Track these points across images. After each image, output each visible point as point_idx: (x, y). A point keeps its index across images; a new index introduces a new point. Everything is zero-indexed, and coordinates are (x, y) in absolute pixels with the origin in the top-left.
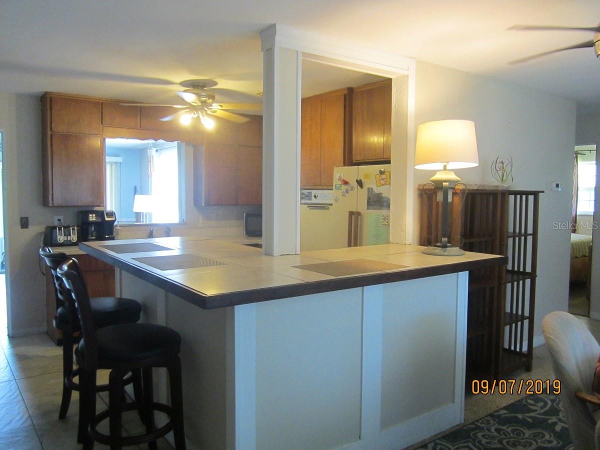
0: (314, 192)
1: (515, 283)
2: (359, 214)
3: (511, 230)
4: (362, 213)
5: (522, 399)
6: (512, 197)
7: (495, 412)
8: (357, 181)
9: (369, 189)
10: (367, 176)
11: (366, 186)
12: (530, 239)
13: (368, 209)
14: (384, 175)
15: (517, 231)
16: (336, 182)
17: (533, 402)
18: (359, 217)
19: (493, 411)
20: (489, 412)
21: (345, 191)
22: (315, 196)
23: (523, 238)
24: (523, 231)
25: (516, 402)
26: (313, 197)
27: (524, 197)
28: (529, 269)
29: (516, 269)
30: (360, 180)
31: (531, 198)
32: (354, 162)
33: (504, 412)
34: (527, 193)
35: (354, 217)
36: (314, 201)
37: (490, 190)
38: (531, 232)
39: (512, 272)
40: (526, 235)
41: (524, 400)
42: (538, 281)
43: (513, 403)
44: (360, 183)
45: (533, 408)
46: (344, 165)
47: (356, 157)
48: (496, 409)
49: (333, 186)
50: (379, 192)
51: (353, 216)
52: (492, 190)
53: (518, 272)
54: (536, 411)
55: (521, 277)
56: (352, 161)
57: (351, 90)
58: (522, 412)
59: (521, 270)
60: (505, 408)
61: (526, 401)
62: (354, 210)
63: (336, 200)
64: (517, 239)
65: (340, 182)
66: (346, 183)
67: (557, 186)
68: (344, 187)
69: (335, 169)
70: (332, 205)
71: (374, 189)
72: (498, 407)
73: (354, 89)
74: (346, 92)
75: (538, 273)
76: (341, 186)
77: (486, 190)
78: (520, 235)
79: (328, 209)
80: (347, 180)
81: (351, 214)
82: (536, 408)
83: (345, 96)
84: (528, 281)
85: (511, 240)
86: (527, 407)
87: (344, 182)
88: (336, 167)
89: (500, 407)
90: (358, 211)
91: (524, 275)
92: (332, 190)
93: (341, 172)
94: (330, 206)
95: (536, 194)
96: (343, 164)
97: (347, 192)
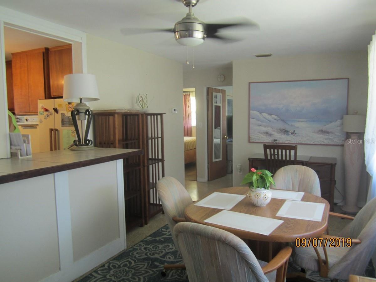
0: (26, 117)
1: (154, 165)
2: (56, 130)
3: (150, 135)
4: (58, 129)
5: (159, 229)
6: (149, 117)
7: (145, 239)
8: (54, 109)
9: (62, 114)
10: (60, 105)
11: (60, 112)
12: (160, 139)
13: (62, 126)
14: (71, 105)
15: (153, 136)
16: (40, 110)
17: (165, 230)
18: (57, 132)
19: (144, 238)
20: (141, 240)
21: (46, 116)
22: (26, 120)
23: (156, 139)
24: (156, 136)
25: (156, 231)
26: (25, 121)
27: (155, 116)
28: (160, 157)
29: (154, 158)
30: (56, 108)
31: (159, 117)
32: (52, 96)
33: (150, 238)
34: (157, 114)
35: (54, 132)
36: (26, 123)
37: (134, 113)
38: (160, 136)
39: (152, 159)
40: (158, 138)
41: (161, 229)
42: (165, 163)
43: (155, 232)
44: (56, 110)
45: (164, 233)
46: (46, 99)
47: (53, 94)
48: (145, 237)
49: (37, 112)
50: (68, 116)
51: (52, 131)
52: (136, 113)
53: (155, 159)
54: (166, 234)
55: (157, 161)
56: (51, 96)
57: (47, 50)
58: (159, 236)
59: (157, 158)
60: (150, 236)
61: (161, 230)
62: (53, 128)
63: (41, 122)
64: (153, 140)
65: (43, 110)
66: (46, 110)
67: (175, 110)
68: (46, 113)
69: (39, 101)
70: (38, 125)
71: (65, 114)
72: (146, 236)
73: (49, 49)
74: (44, 51)
75: (165, 159)
76: (43, 113)
77: (132, 113)
78: (155, 138)
79: (36, 128)
80: (47, 109)
81: (51, 130)
82: (166, 233)
83: (43, 53)
84: (160, 164)
85: (150, 141)
86: (162, 233)
87: (45, 110)
88: (40, 100)
89: (147, 236)
90: (56, 128)
91: (158, 160)
92: (37, 115)
93: (43, 103)
94: (37, 126)
95: (161, 114)
96: (44, 98)
97: (48, 116)
